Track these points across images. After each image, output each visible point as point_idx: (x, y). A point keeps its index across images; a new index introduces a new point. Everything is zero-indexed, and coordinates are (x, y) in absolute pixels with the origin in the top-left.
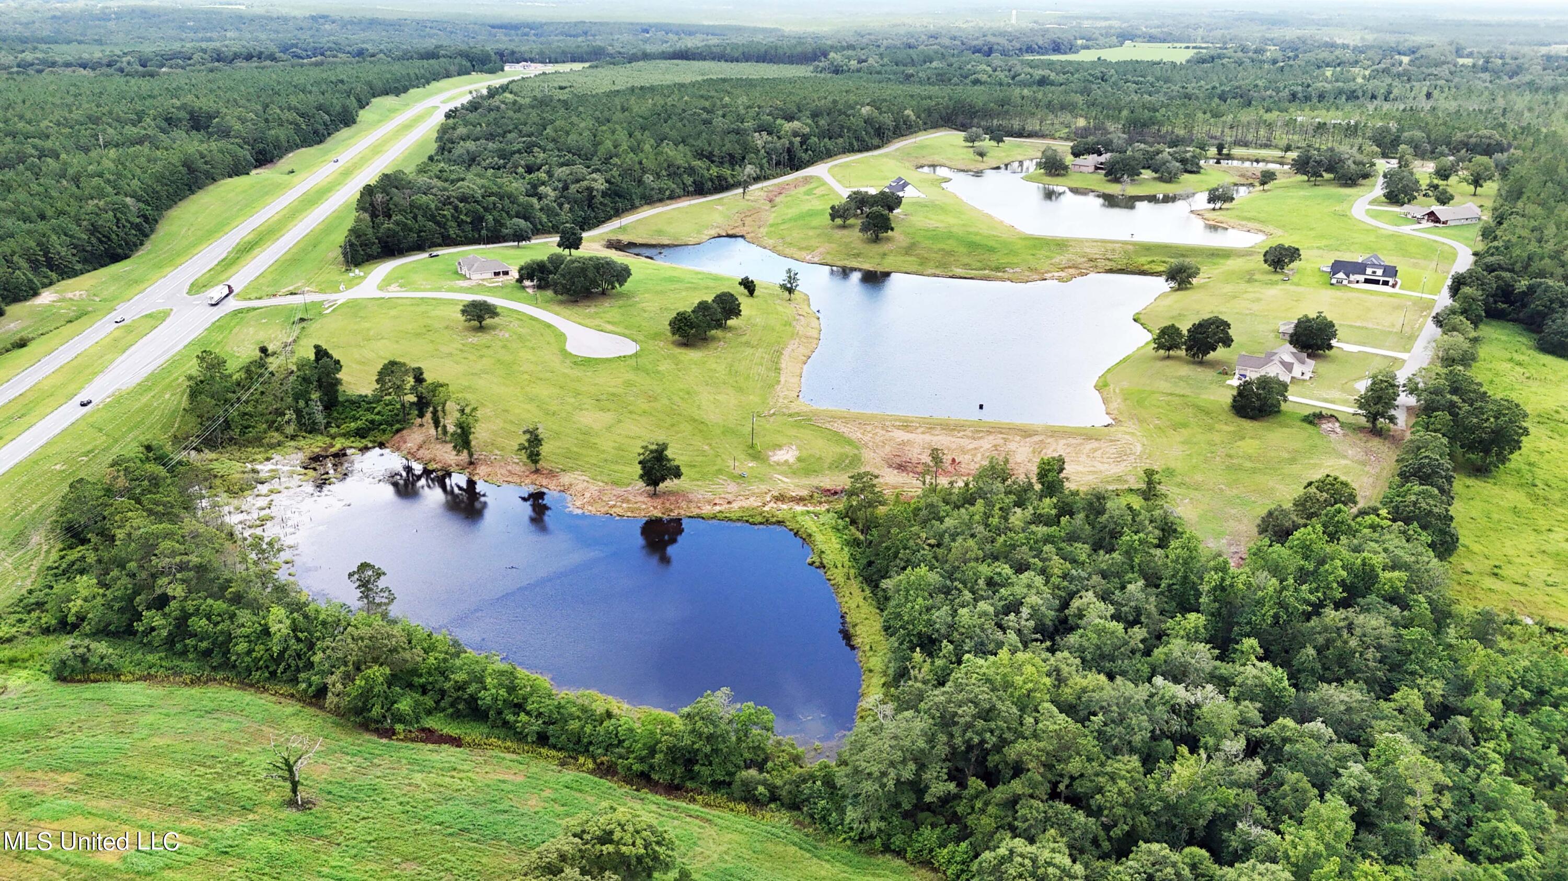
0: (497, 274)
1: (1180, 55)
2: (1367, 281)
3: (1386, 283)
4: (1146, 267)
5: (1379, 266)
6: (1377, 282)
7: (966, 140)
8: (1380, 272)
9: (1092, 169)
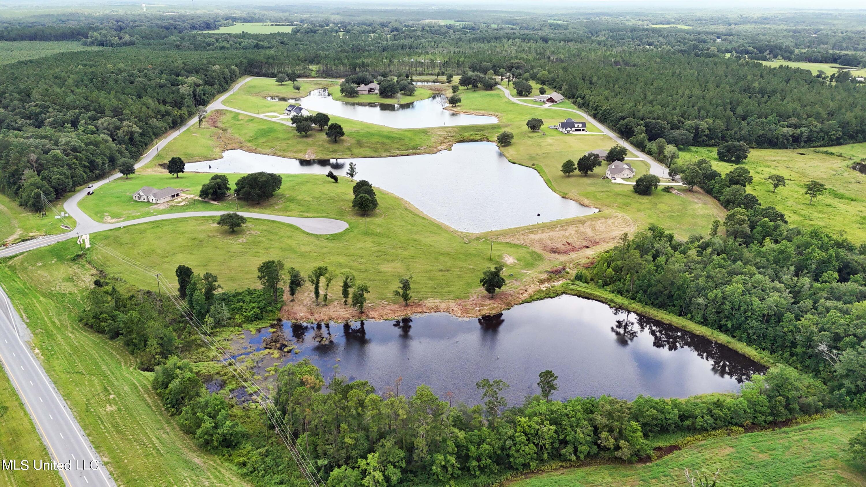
0: (173, 196)
1: (288, 30)
2: (576, 130)
3: (583, 130)
4: (471, 138)
5: (579, 123)
6: (579, 130)
7: (277, 81)
8: (581, 125)
9: (367, 92)
